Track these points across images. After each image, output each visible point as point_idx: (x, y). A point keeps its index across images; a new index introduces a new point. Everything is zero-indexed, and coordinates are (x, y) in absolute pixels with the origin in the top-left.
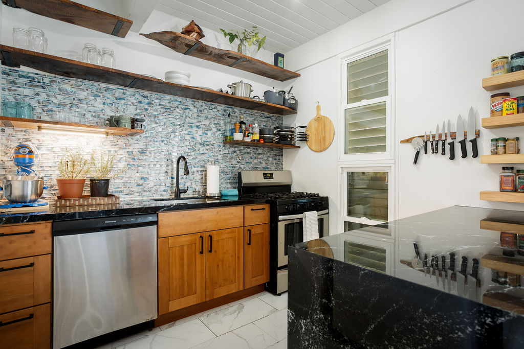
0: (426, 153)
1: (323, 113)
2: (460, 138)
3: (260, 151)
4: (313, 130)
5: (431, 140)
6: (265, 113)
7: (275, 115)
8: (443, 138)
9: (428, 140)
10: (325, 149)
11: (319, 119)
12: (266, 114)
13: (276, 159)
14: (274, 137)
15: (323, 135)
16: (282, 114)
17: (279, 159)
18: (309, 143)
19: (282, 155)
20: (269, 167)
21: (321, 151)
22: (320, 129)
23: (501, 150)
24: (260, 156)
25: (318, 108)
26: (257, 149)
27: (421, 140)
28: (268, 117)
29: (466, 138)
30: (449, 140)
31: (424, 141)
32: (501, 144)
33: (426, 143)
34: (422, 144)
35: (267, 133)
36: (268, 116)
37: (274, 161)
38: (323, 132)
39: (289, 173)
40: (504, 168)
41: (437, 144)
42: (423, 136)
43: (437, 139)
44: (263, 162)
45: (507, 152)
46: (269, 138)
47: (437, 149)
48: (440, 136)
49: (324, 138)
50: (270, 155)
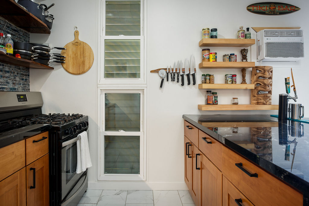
0: (168, 81)
1: (81, 38)
2: (187, 72)
3: (7, 69)
4: (70, 53)
5: (171, 72)
6: (12, 24)
7: (22, 29)
8: (178, 72)
9: (169, 72)
10: (83, 72)
11: (77, 43)
12: (14, 26)
13: (23, 79)
14: (32, 55)
15: (82, 59)
16: (29, 31)
17: (26, 80)
18: (65, 66)
19: (29, 75)
20: (16, 87)
21: (79, 74)
22: (79, 54)
23: (208, 81)
24: (7, 75)
25: (76, 33)
26: (3, 65)
27: (164, 71)
28: (15, 31)
29: (190, 73)
30: (181, 73)
31: (166, 72)
32: (208, 78)
33: (168, 74)
34: (165, 74)
35: (23, 48)
36: (15, 29)
37: (22, 82)
38: (82, 56)
39: (39, 94)
40: (207, 92)
41: (174, 75)
42: (166, 69)
43: (174, 71)
44: (10, 81)
45: (211, 82)
46: (26, 54)
47: (174, 78)
48: (176, 70)
49: (83, 63)
50: (18, 74)
